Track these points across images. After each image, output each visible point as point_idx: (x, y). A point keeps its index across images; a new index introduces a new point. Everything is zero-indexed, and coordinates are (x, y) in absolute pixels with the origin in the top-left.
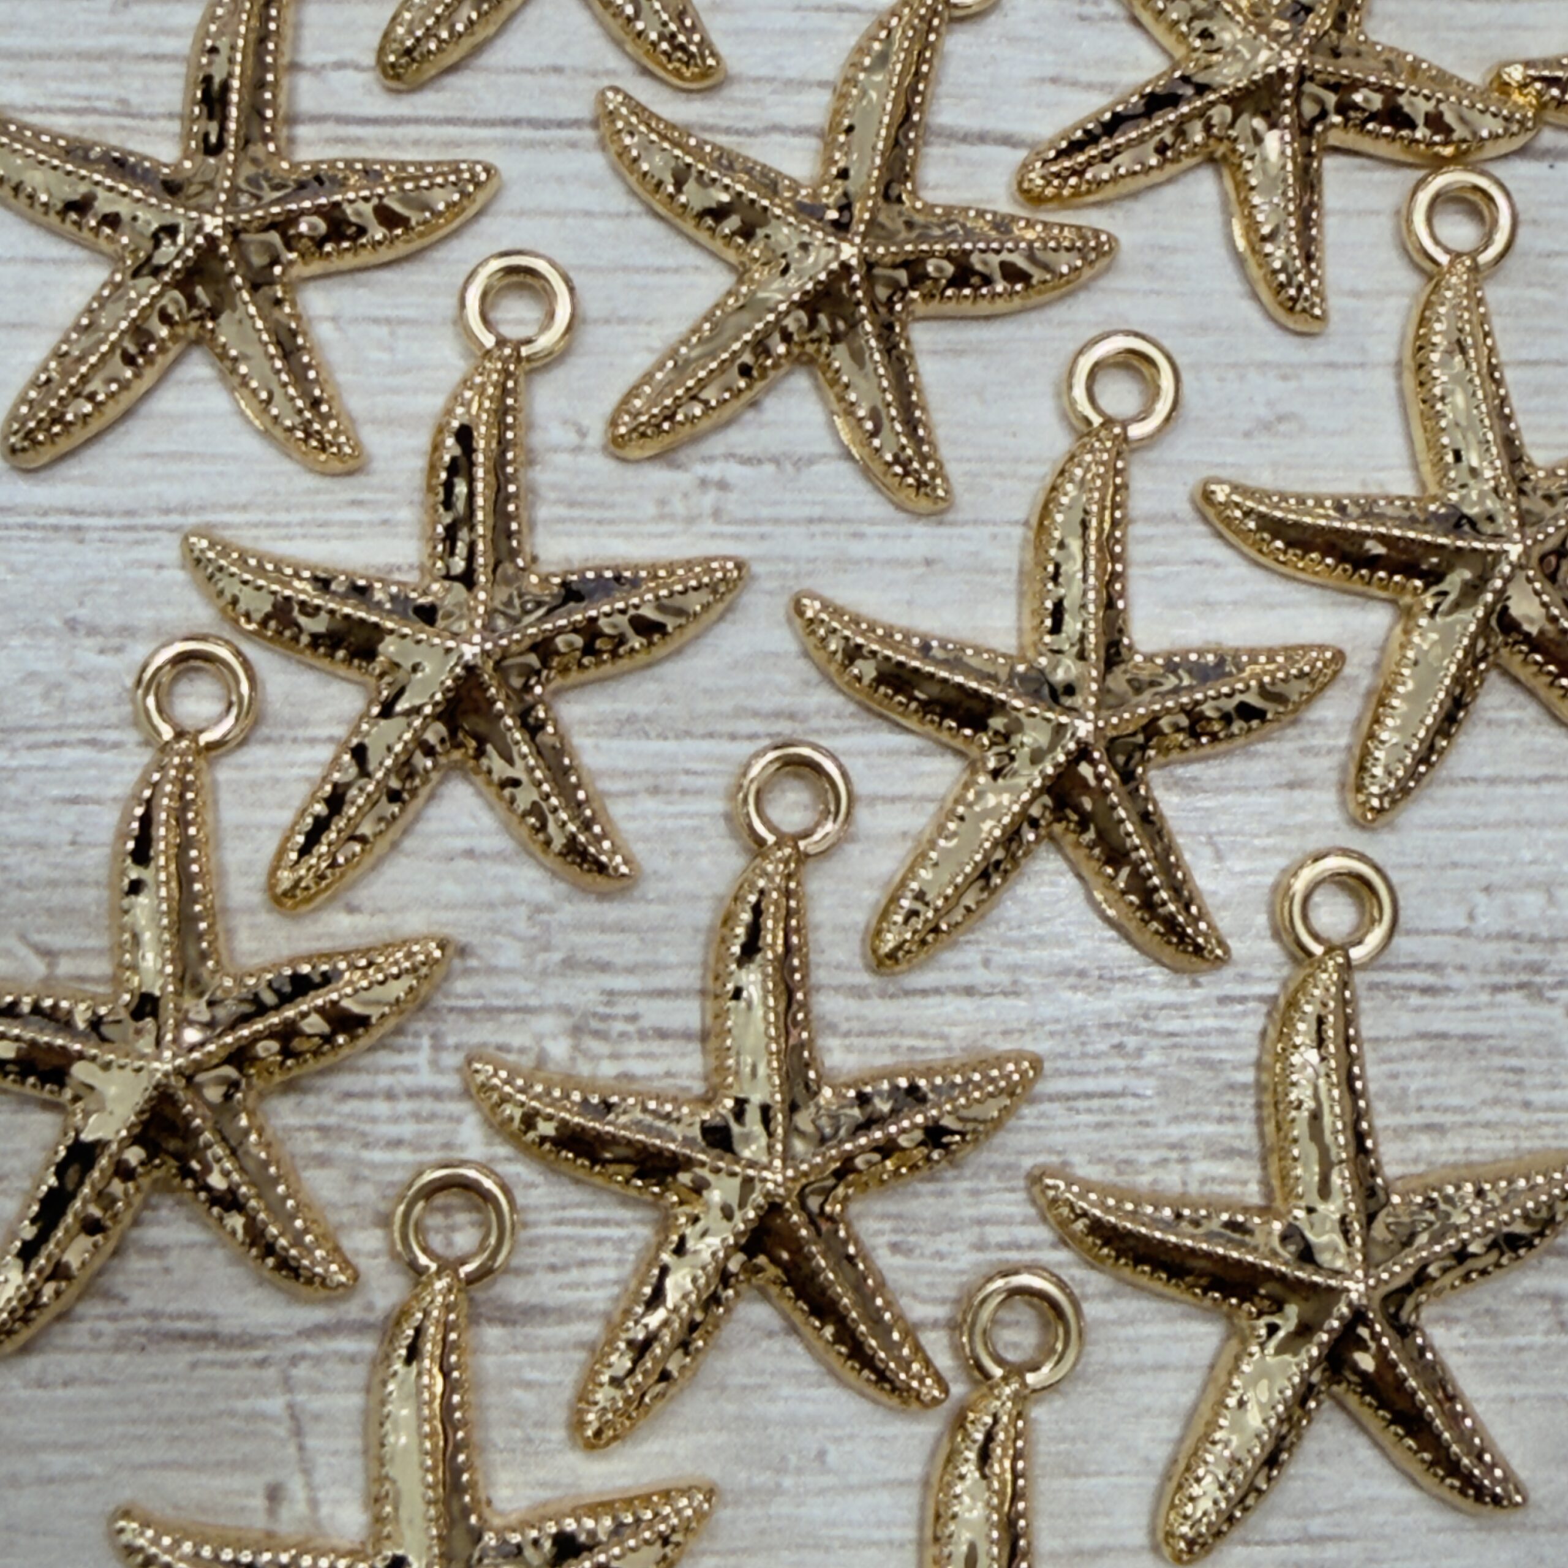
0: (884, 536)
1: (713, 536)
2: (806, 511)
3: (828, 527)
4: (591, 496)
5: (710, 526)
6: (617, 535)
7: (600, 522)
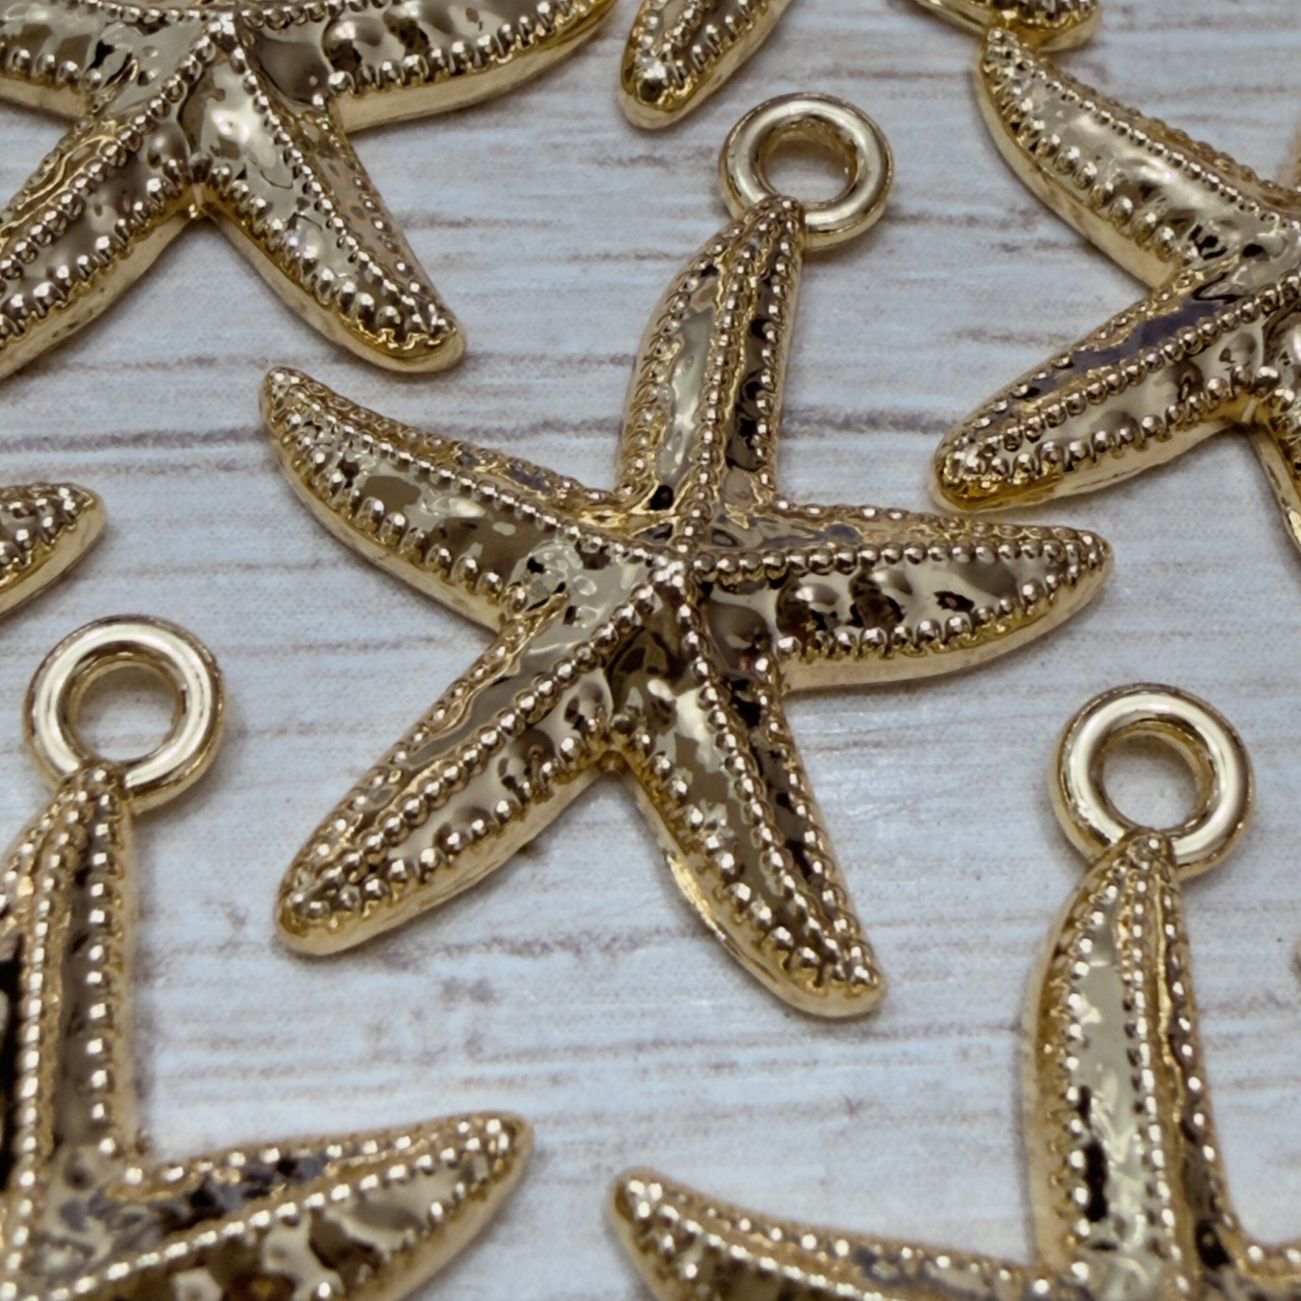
0: (770, 1066)
1: (468, 1082)
2: (629, 1031)
3: (670, 1055)
4: (252, 1027)
5: (462, 1068)
6: (300, 1093)
7: (266, 1073)
